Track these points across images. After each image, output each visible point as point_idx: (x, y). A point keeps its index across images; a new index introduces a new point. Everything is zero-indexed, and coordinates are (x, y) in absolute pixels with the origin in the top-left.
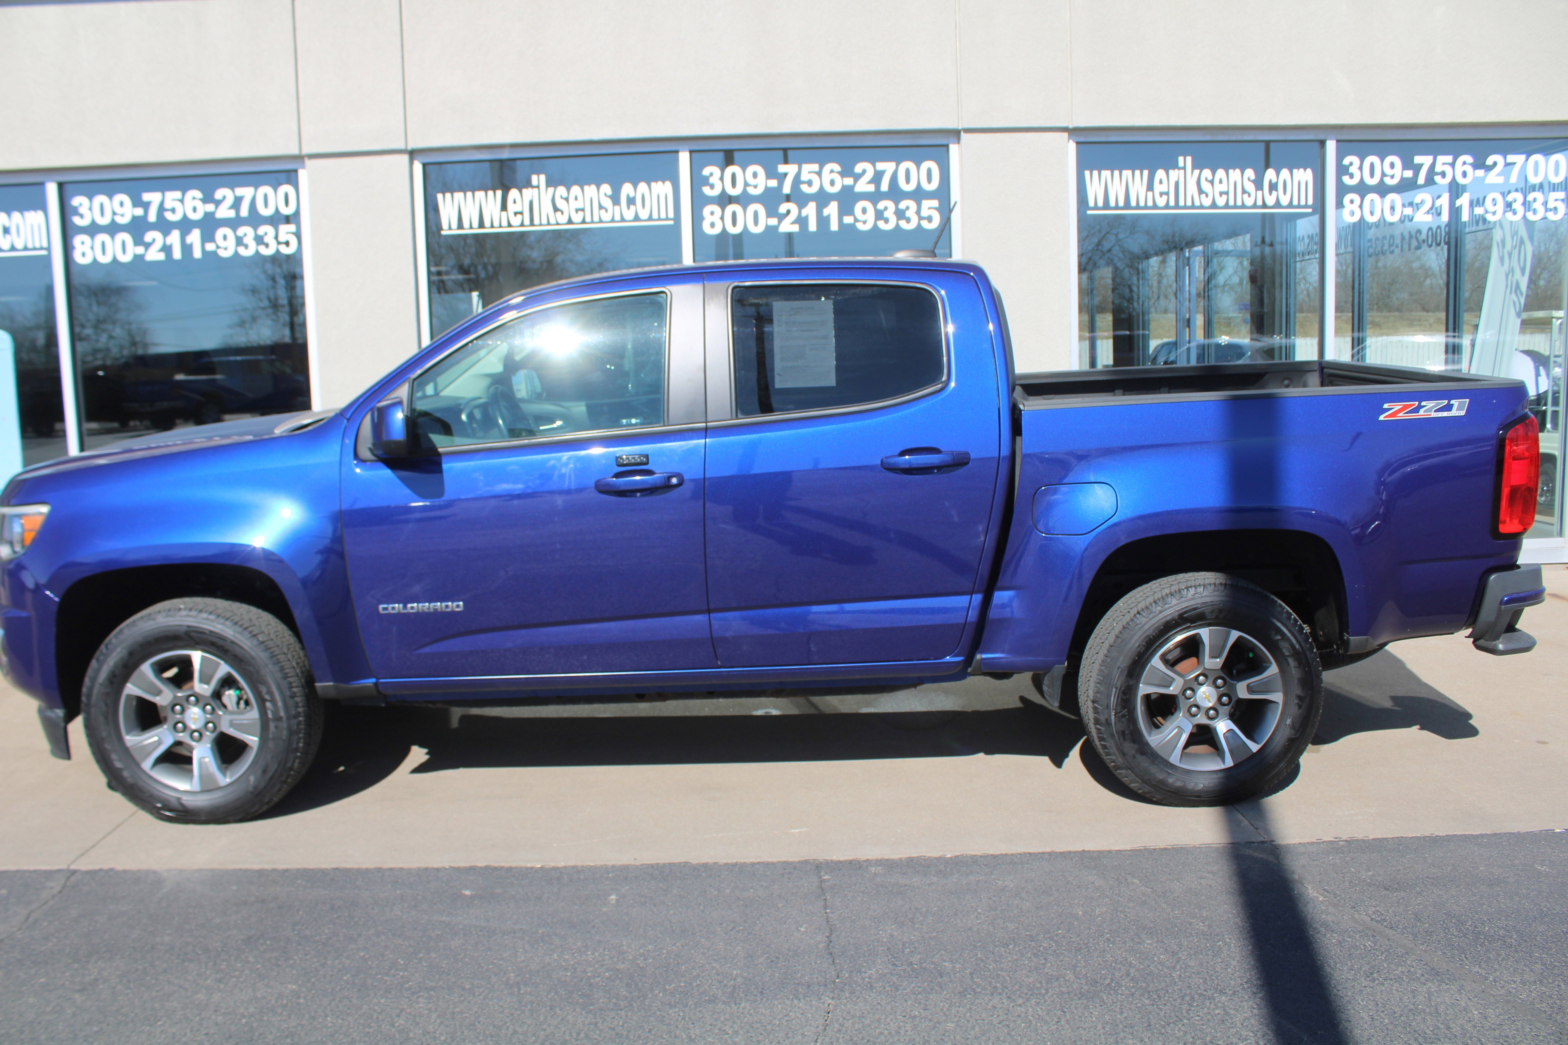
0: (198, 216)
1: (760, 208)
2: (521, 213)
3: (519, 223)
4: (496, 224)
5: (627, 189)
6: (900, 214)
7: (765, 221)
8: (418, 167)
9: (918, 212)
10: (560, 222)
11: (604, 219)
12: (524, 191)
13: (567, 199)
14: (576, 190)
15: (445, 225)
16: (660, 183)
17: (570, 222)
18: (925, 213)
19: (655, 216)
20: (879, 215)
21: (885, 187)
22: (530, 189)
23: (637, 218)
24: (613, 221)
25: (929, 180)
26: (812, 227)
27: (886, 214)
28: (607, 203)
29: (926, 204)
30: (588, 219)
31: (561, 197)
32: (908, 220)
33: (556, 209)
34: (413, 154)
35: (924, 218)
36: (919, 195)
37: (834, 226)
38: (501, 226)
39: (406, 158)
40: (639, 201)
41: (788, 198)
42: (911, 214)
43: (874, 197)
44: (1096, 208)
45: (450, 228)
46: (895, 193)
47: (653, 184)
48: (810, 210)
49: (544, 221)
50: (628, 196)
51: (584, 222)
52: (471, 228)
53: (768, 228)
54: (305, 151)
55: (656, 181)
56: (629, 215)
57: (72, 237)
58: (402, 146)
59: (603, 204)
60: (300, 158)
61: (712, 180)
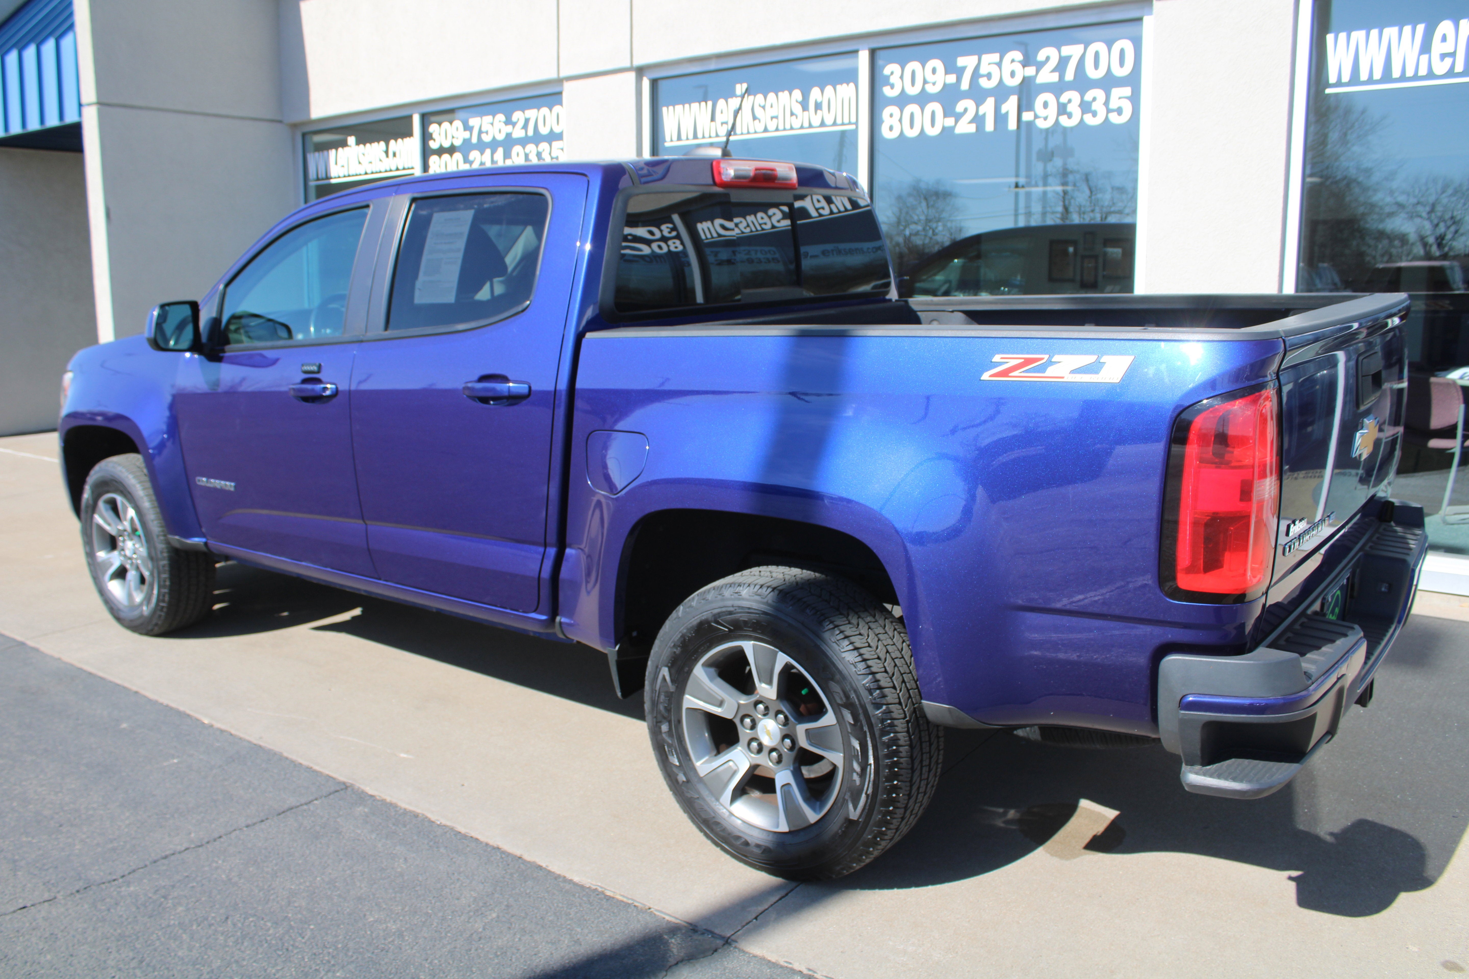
0: (500, 137)
1: (936, 107)
2: (776, 117)
3: (774, 128)
4: (707, 135)
5: (815, 93)
6: (1086, 107)
7: (943, 122)
8: (646, 83)
9: (1106, 103)
10: (758, 130)
11: (794, 126)
12: (730, 100)
13: (764, 107)
14: (771, 96)
15: (668, 138)
16: (845, 85)
17: (766, 130)
18: (1114, 104)
19: (839, 121)
20: (1062, 110)
21: (1069, 76)
22: (734, 98)
23: (823, 124)
24: (802, 127)
25: (1122, 63)
26: (989, 126)
27: (1094, 106)
28: (798, 109)
29: (1117, 92)
30: (781, 127)
31: (760, 106)
32: (1094, 114)
33: (755, 118)
34: (640, 71)
35: (1113, 111)
36: (1109, 82)
37: (1012, 125)
38: (710, 137)
39: (632, 76)
40: (825, 106)
41: (965, 95)
42: (1098, 106)
43: (1057, 89)
44: (1339, 84)
45: (672, 141)
46: (1082, 83)
47: (838, 87)
48: (988, 107)
49: (745, 131)
50: (816, 101)
51: (777, 130)
52: (687, 139)
53: (944, 129)
54: (563, 74)
55: (841, 84)
56: (816, 121)
57: (429, 158)
58: (627, 64)
59: (794, 111)
60: (560, 81)
61: (892, 80)
